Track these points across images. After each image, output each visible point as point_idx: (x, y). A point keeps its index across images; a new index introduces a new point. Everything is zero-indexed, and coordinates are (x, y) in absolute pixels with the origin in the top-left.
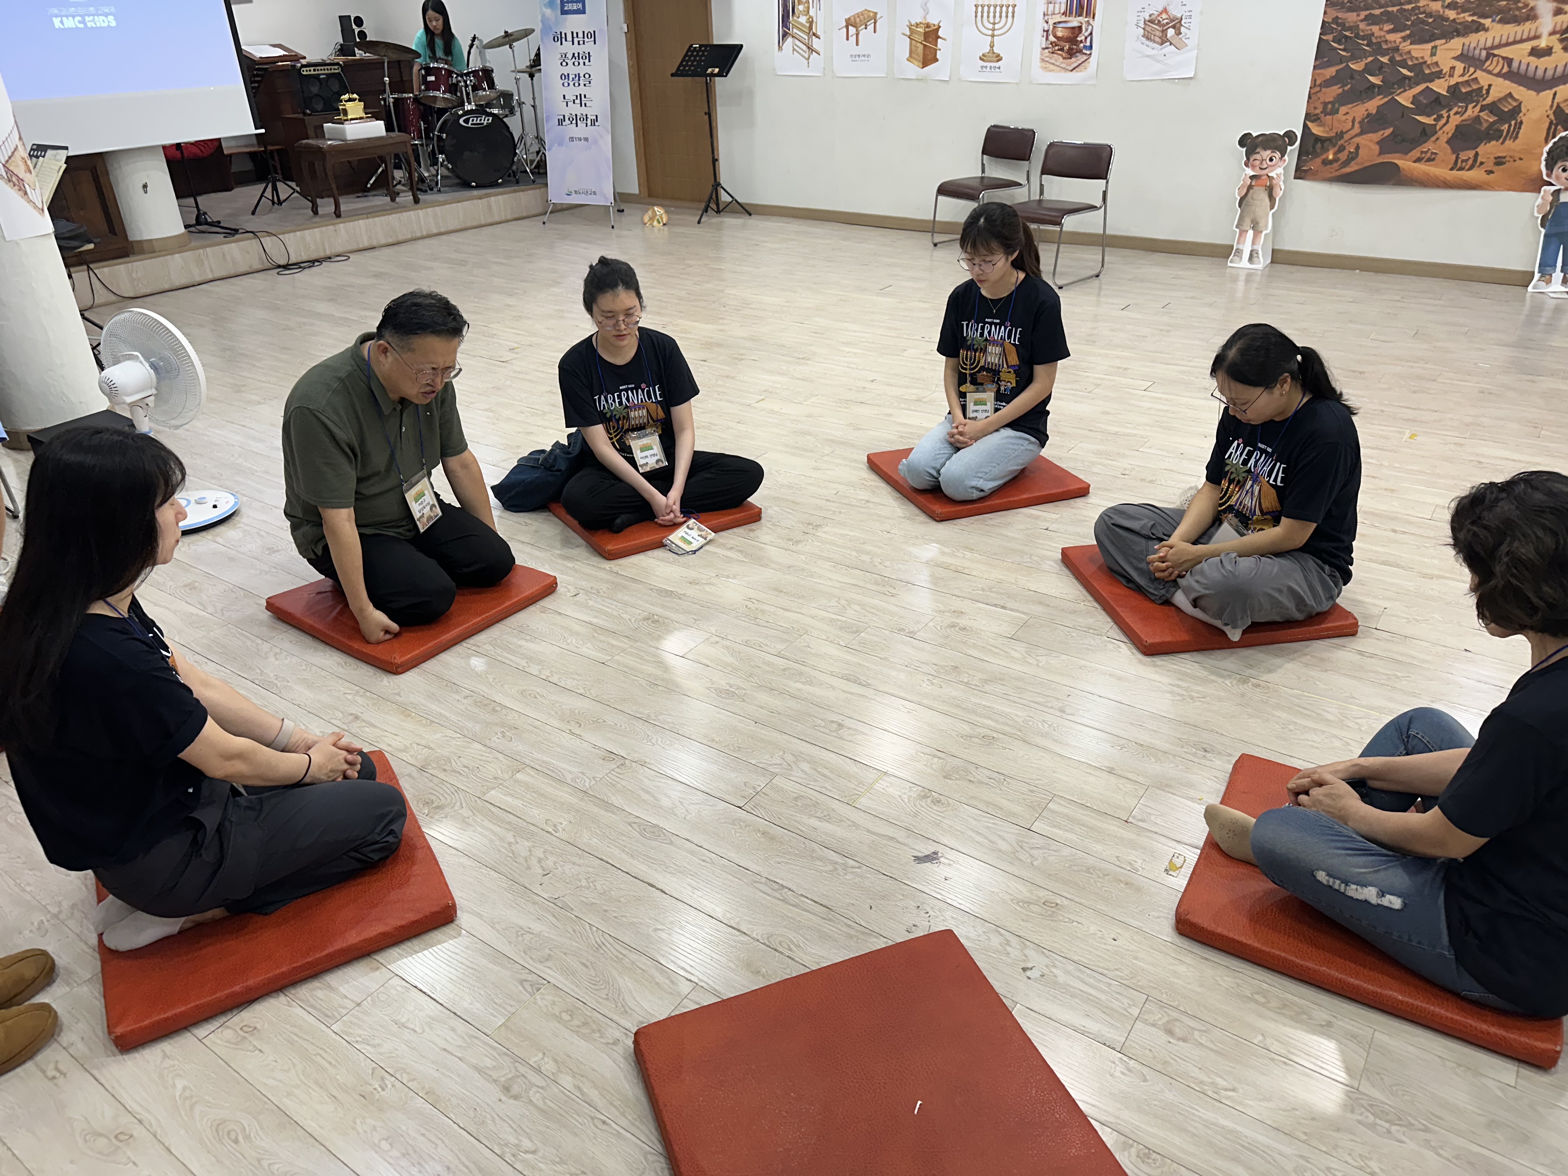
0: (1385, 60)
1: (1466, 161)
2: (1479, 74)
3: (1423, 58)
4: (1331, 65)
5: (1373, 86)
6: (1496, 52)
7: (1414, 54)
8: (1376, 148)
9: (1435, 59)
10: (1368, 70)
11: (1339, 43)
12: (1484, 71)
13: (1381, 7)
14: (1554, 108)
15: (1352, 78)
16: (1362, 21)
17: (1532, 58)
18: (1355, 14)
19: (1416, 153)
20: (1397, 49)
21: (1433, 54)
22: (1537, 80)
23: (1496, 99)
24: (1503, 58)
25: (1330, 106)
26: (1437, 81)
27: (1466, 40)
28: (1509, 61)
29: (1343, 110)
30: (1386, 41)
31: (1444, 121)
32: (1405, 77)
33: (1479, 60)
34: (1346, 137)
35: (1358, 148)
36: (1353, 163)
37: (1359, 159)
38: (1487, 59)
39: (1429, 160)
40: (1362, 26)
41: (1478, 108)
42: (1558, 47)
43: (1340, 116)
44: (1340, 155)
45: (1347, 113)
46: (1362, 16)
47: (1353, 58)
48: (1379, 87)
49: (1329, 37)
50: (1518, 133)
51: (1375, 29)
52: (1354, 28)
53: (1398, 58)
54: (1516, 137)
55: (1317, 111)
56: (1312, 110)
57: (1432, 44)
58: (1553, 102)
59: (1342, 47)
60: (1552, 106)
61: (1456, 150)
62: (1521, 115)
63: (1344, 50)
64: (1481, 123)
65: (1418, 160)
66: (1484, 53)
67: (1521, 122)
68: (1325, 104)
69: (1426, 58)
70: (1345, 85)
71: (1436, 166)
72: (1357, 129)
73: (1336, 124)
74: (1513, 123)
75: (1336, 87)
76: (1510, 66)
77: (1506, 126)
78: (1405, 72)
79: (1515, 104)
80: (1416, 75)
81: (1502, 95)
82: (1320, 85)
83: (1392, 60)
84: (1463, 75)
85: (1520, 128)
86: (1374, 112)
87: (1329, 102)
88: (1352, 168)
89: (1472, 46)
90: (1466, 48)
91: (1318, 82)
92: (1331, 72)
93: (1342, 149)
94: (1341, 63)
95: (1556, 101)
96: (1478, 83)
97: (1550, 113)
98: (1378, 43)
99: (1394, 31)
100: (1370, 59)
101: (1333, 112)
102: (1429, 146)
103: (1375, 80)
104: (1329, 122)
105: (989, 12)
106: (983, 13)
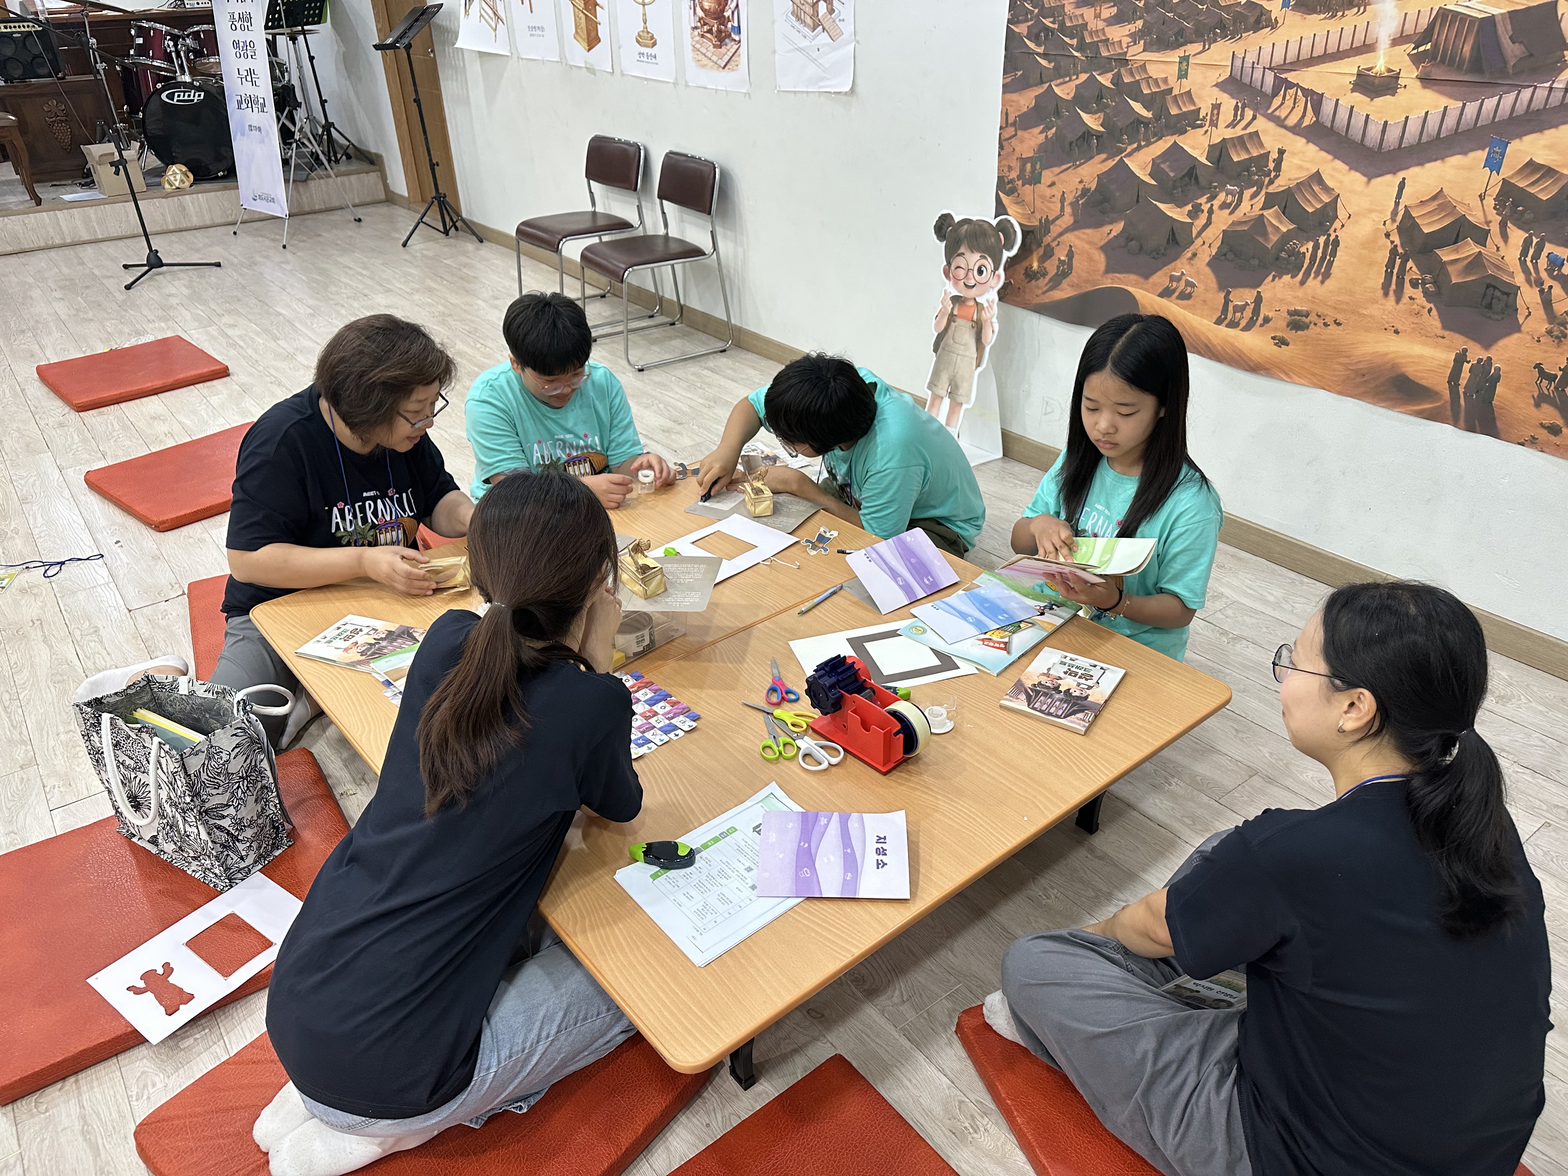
0: (1105, 80)
1: (1242, 309)
2: (1262, 124)
3: (1165, 80)
4: (1027, 86)
5: (1088, 134)
6: (1291, 77)
7: (1154, 71)
8: (1101, 260)
9: (1186, 85)
10: (1081, 100)
11: (1036, 40)
12: (1273, 118)
14: (1399, 218)
15: (1057, 113)
17: (1358, 97)
19: (1160, 279)
20: (1123, 59)
21: (1183, 75)
22: (1369, 149)
23: (1292, 184)
24: (1307, 92)
25: (1029, 166)
26: (1191, 132)
27: (1238, 47)
28: (1316, 99)
29: (1048, 176)
30: (1107, 42)
31: (1202, 220)
32: (1139, 121)
33: (1261, 93)
34: (1055, 230)
35: (1070, 255)
36: (1065, 284)
37: (1072, 278)
38: (1275, 94)
39: (1185, 296)
41: (1261, 198)
42: (1409, 75)
43: (1042, 188)
44: (1047, 264)
45: (1053, 184)
47: (1059, 73)
48: (1099, 135)
49: (1021, 29)
50: (1331, 263)
51: (1088, 13)
52: (1058, 12)
53: (1127, 79)
54: (1327, 275)
55: (1014, 175)
56: (1006, 169)
57: (1180, 52)
58: (1397, 204)
59: (1040, 50)
60: (1395, 213)
61: (1225, 284)
62: (1337, 224)
63: (1044, 56)
64: (1265, 234)
65: (1166, 293)
66: (1270, 77)
67: (1336, 242)
68: (1023, 161)
69: (1173, 82)
70: (1048, 128)
71: (1191, 309)
72: (1068, 219)
73: (1038, 203)
74: (1322, 240)
75: (1037, 130)
76: (1317, 110)
77: (1310, 245)
78: (1137, 107)
79: (1326, 199)
80: (1157, 117)
81: (1303, 175)
82: (1014, 124)
83: (1117, 80)
84: (1233, 125)
85: (1334, 254)
86: (1093, 186)
87: (1028, 159)
88: (1064, 292)
89: (1250, 58)
90: (1238, 63)
91: (1011, 119)
92: (1026, 100)
93: (1048, 254)
94: (1042, 82)
95: (1404, 202)
96: (1261, 145)
97: (1392, 227)
98: (1095, 46)
99: (1117, 20)
100: (1084, 77)
101: (1035, 180)
102: (1181, 267)
103: (1092, 121)
104: (1029, 198)
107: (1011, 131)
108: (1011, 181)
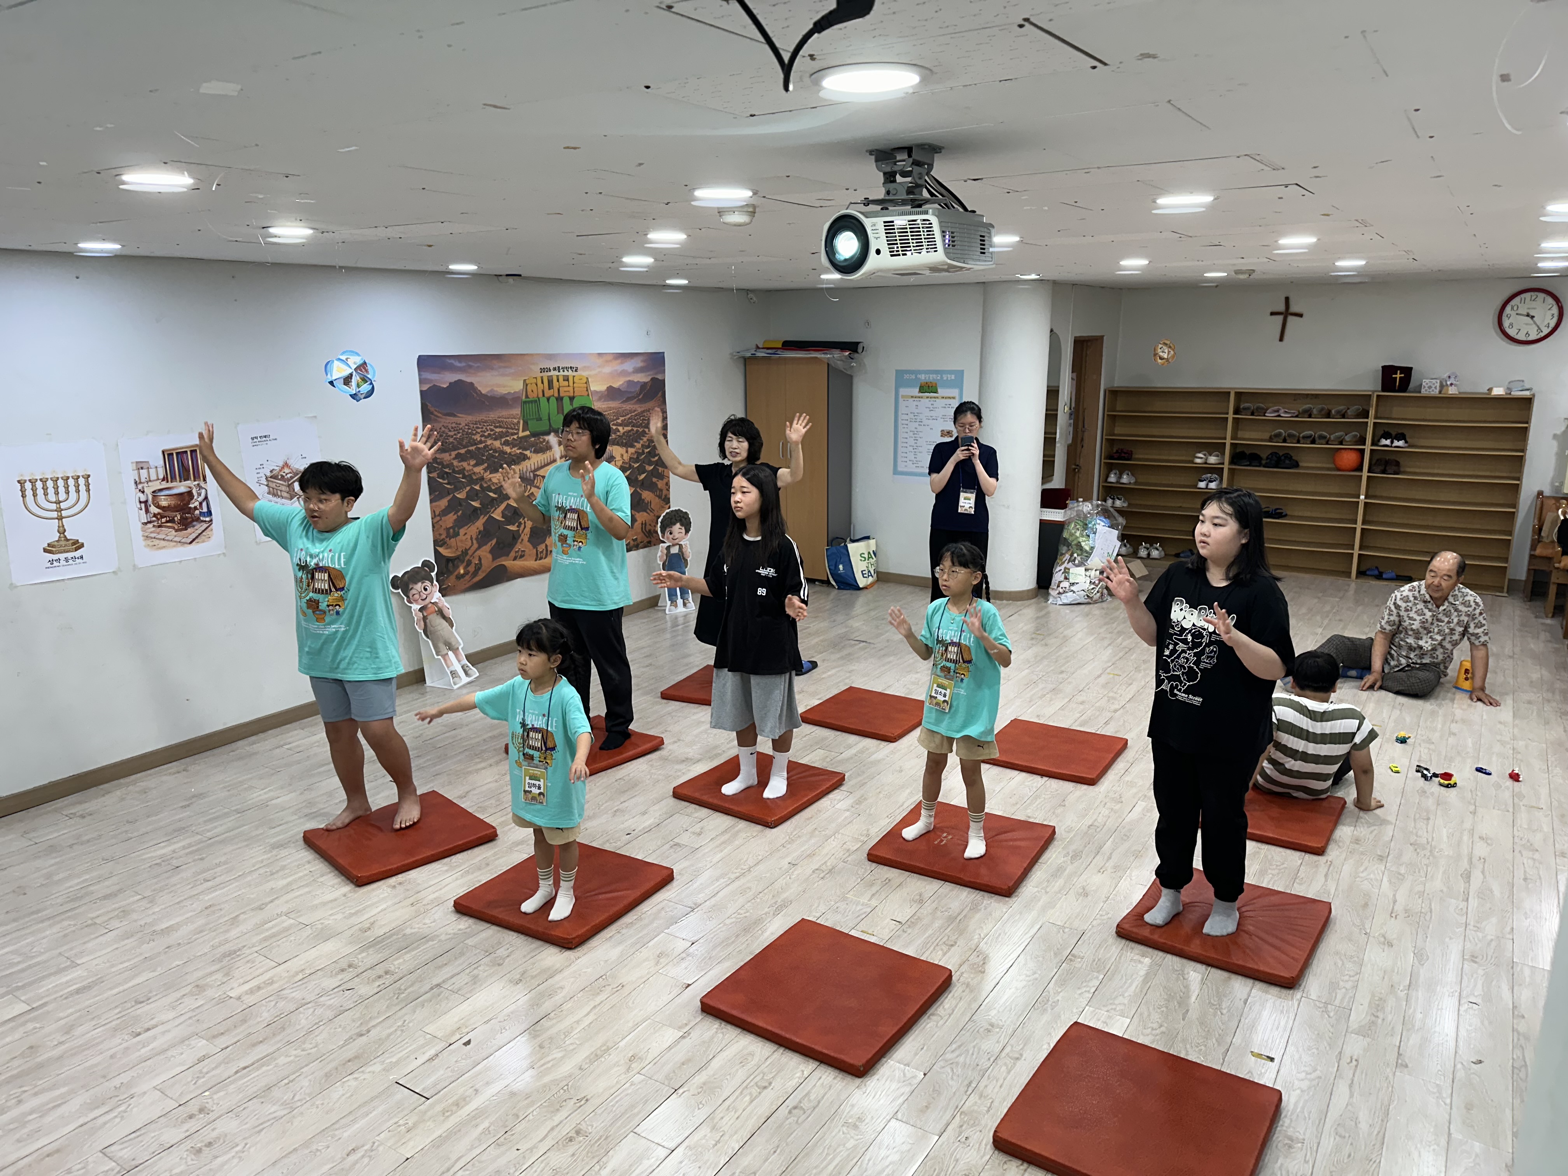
0: (477, 487)
1: (542, 552)
4: (443, 497)
5: (476, 509)
7: (493, 480)
8: (490, 556)
10: (470, 497)
11: (443, 479)
13: (464, 447)
15: (461, 505)
16: (454, 459)
18: (447, 454)
19: (512, 554)
20: (482, 479)
25: (451, 530)
29: (462, 531)
30: (474, 473)
31: (523, 526)
32: (494, 499)
34: (470, 552)
35: (480, 559)
36: (480, 572)
37: (483, 568)
39: (522, 556)
40: (455, 463)
43: (461, 537)
44: (469, 568)
45: (465, 534)
46: (453, 456)
47: (457, 489)
48: (480, 509)
49: (434, 475)
51: (465, 464)
52: (450, 465)
53: (485, 485)
55: (443, 537)
56: (438, 536)
59: (446, 482)
61: (535, 546)
63: (448, 484)
65: (515, 559)
66: (532, 475)
68: (448, 529)
70: (457, 512)
71: (526, 560)
72: (476, 545)
73: (459, 544)
75: (452, 515)
78: (491, 494)
80: (499, 496)
82: (439, 515)
83: (481, 486)
86: (482, 529)
87: (450, 528)
88: (481, 576)
91: (437, 513)
92: (444, 503)
93: (469, 563)
94: (449, 494)
98: (470, 476)
99: (475, 465)
100: (468, 488)
101: (456, 534)
102: (518, 547)
103: (476, 504)
104: (454, 544)
105: (45, 489)
106: (34, 490)
107: (438, 518)
108: (443, 539)
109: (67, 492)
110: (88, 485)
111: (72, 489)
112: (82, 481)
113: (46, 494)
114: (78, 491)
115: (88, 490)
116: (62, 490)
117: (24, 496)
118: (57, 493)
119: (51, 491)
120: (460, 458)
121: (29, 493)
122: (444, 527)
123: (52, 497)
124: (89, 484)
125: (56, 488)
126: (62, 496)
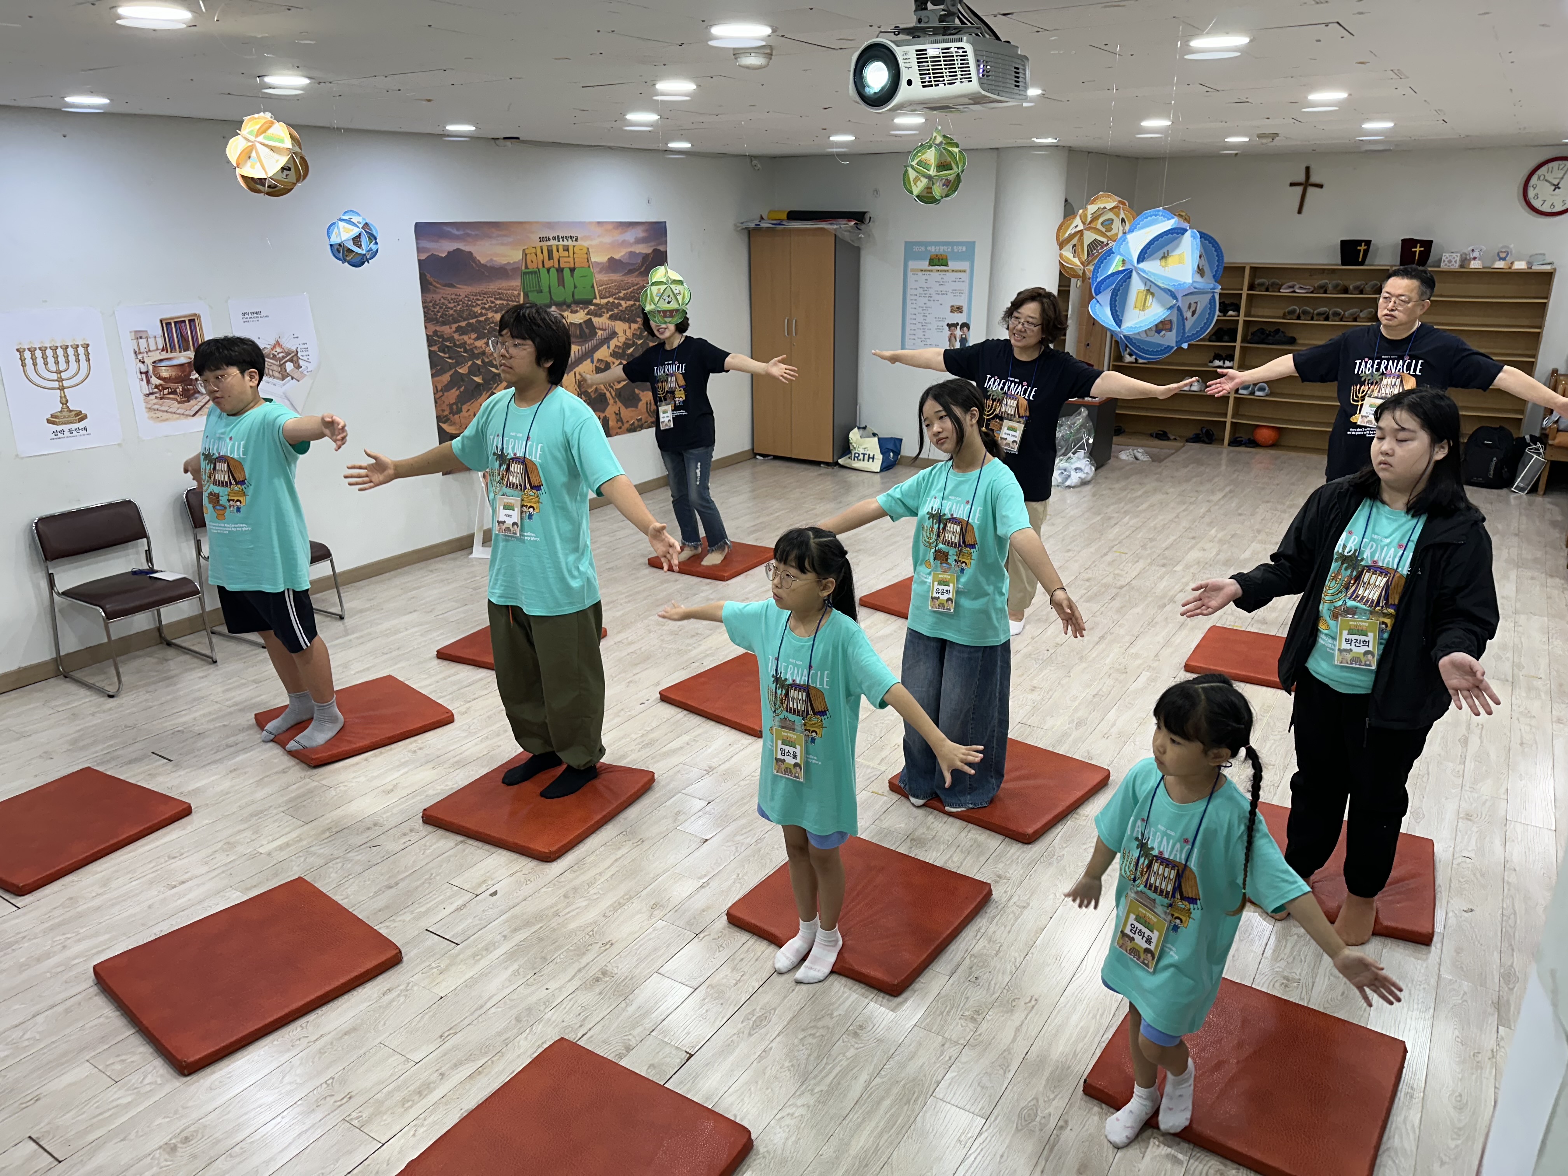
0: (479, 362)
4: (445, 372)
5: (478, 384)
10: (471, 372)
11: (444, 353)
13: (465, 320)
15: (463, 380)
16: (454, 332)
18: (448, 327)
25: (454, 407)
30: (476, 347)
40: (456, 336)
46: (454, 329)
47: (458, 364)
48: (482, 384)
49: (435, 348)
51: (466, 338)
52: (451, 339)
53: (487, 360)
55: (446, 413)
56: (441, 413)
63: (449, 358)
68: (451, 405)
70: (459, 388)
75: (454, 390)
82: (441, 390)
83: (483, 361)
87: (453, 404)
91: (439, 388)
92: (446, 378)
94: (451, 369)
98: (471, 350)
99: (477, 339)
100: (470, 363)
101: (459, 411)
103: (478, 380)
104: (457, 421)
105: (45, 358)
106: (34, 359)
107: (441, 394)
109: (68, 362)
110: (87, 355)
111: (72, 358)
112: (81, 350)
113: (46, 364)
114: (78, 361)
115: (88, 360)
116: (61, 359)
117: (24, 365)
118: (57, 363)
119: (51, 360)
120: (461, 331)
121: (29, 362)
122: (447, 402)
123: (52, 366)
124: (89, 354)
125: (56, 357)
126: (63, 366)
